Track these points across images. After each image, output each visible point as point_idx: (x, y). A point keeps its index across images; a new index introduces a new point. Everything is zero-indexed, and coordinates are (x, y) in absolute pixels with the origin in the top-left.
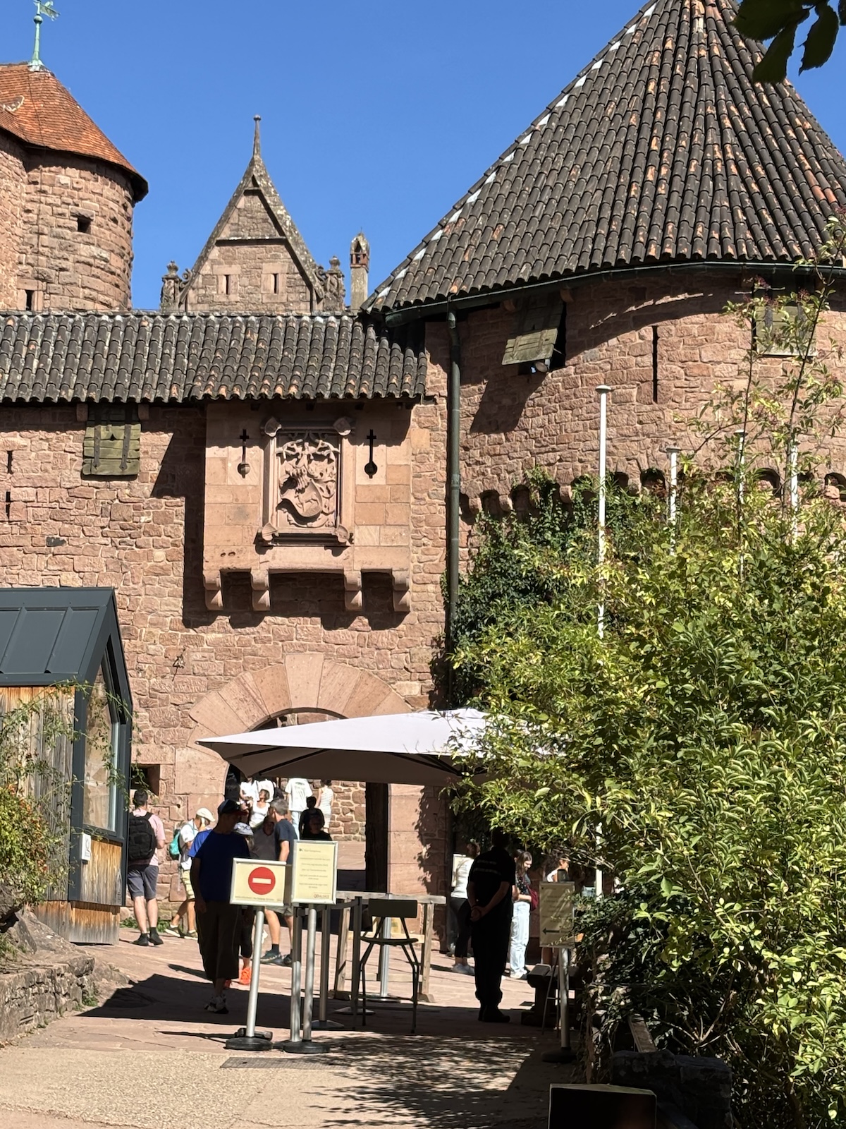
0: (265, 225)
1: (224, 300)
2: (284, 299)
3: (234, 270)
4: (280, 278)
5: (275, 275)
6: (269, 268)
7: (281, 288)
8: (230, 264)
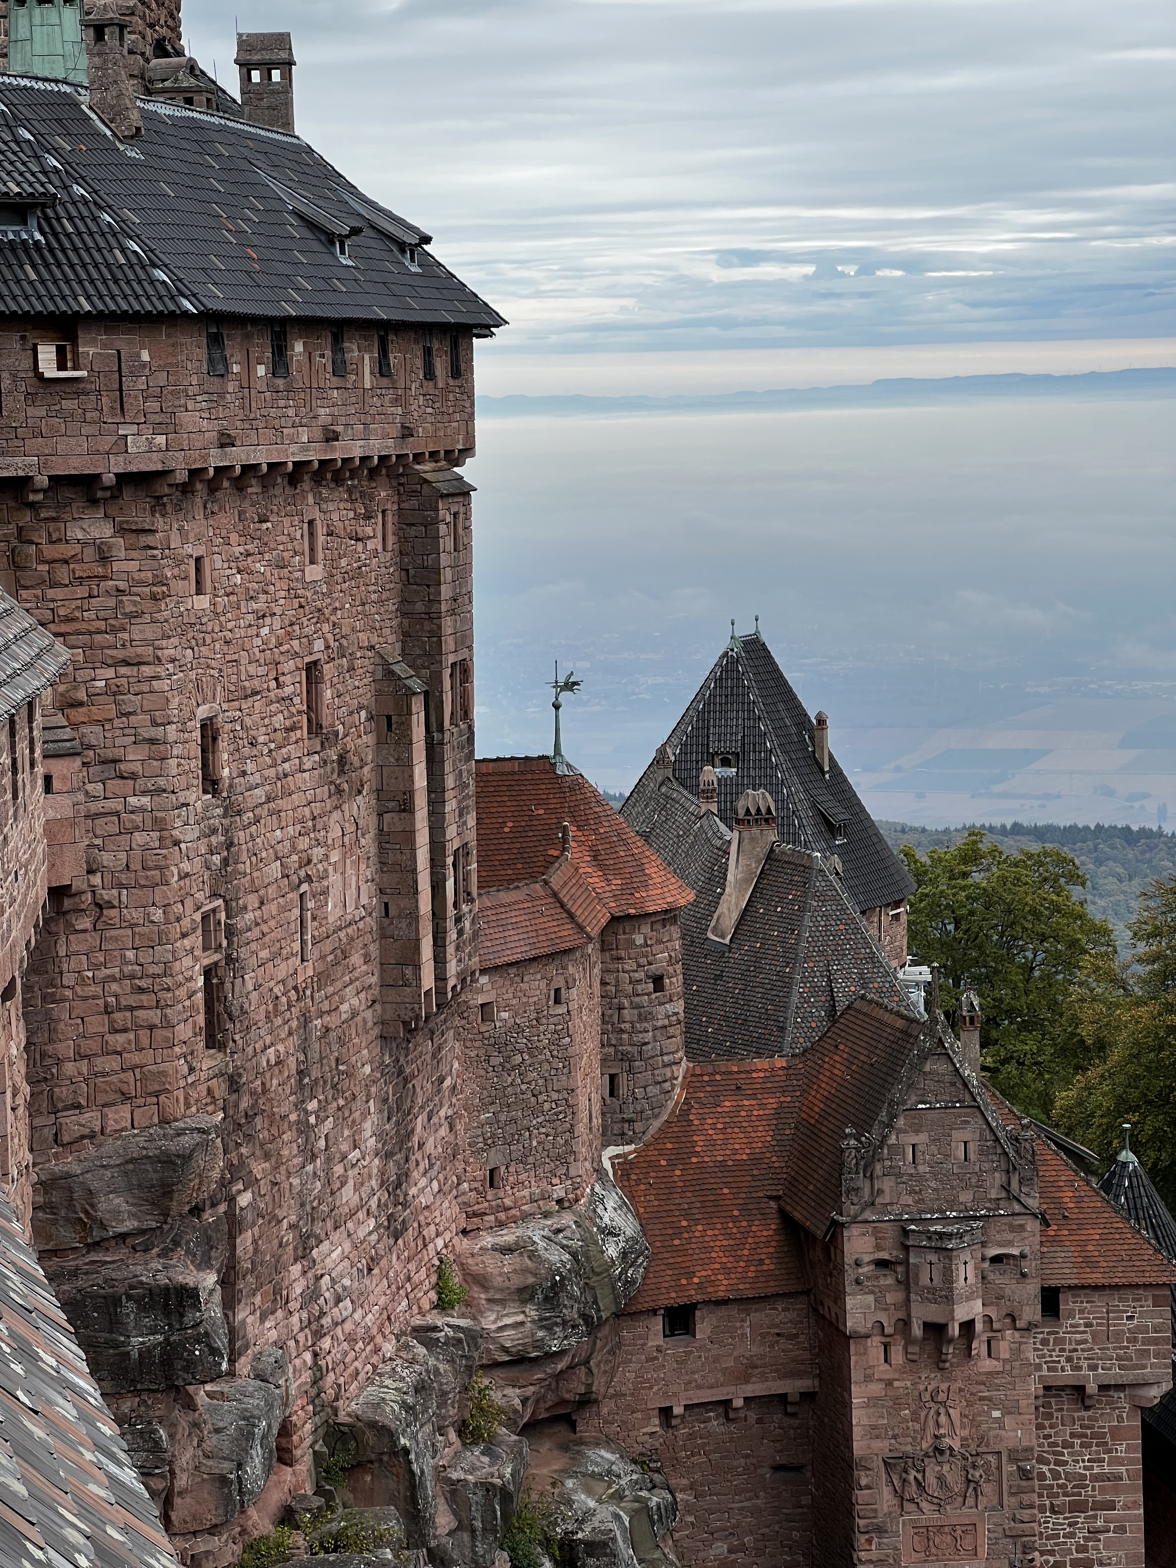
0: (953, 1089)
1: (912, 1171)
2: (977, 1168)
3: (921, 1138)
4: (972, 1147)
5: (965, 1143)
6: (958, 1135)
7: (972, 1156)
8: (917, 1132)
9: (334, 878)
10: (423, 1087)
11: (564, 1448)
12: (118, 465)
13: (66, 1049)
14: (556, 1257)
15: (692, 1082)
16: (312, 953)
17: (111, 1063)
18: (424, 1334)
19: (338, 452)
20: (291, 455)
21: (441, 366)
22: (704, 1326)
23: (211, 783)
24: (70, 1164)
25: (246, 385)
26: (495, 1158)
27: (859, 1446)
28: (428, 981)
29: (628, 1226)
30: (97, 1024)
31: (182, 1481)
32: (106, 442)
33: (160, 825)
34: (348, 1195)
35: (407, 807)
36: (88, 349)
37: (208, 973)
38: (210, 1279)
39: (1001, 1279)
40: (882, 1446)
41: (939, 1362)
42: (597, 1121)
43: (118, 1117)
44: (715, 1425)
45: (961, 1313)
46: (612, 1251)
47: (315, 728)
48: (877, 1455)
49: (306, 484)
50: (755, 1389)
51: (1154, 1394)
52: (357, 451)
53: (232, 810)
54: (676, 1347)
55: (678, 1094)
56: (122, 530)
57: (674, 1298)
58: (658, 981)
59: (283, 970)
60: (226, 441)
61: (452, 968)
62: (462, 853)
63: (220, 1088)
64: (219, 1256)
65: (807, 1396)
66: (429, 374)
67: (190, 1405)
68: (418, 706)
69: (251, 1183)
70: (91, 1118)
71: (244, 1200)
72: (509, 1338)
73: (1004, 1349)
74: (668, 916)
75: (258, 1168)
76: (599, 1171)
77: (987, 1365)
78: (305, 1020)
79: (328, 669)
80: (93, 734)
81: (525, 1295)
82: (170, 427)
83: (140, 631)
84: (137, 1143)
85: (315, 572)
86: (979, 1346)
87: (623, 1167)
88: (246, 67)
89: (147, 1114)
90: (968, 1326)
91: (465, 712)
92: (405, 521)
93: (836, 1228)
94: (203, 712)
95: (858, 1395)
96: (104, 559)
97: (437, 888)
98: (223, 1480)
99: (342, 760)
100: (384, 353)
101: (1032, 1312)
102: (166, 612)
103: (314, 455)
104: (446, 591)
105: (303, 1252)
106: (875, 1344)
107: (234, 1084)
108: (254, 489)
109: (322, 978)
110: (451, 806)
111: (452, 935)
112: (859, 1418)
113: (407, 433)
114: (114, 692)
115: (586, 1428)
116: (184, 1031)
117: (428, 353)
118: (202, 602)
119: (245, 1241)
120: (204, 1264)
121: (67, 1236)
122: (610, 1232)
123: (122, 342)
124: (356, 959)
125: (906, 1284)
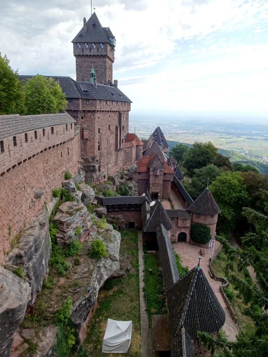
0: (158, 159)
1: (155, 164)
3: (156, 162)
5: (159, 163)
9: (111, 140)
10: (119, 155)
11: (131, 181)
12: (92, 110)
13: (87, 149)
14: (130, 168)
15: (142, 157)
16: (109, 145)
17: (90, 151)
18: (118, 172)
19: (112, 110)
20: (107, 110)
21: (123, 104)
22: (141, 174)
23: (99, 132)
24: (87, 157)
25: (103, 105)
26: (126, 161)
27: (150, 182)
28: (119, 148)
29: (136, 166)
30: (90, 148)
31: (95, 178)
32: (91, 108)
33: (94, 135)
34: (111, 162)
35: (117, 135)
36: (90, 101)
37: (99, 146)
38: (98, 166)
39: (161, 172)
40: (152, 183)
41: (156, 177)
42: (135, 159)
43: (91, 154)
44: (142, 180)
45: (158, 174)
46: (134, 168)
47: (109, 129)
49: (109, 112)
50: (145, 178)
51: (172, 181)
52: (114, 110)
53: (101, 134)
54: (139, 175)
55: (141, 158)
56: (92, 114)
57: (139, 172)
58: (140, 150)
59: (105, 146)
60: (101, 108)
61: (121, 147)
62: (123, 140)
63: (99, 153)
64: (99, 165)
65: (148, 179)
66: (122, 105)
67: (96, 173)
68: (119, 129)
69: (102, 160)
70: (89, 154)
71: (101, 161)
72: (126, 173)
73: (161, 177)
74: (141, 145)
75: (103, 159)
76: (135, 163)
77: (160, 178)
78: (108, 149)
79: (111, 126)
80: (90, 128)
81: (127, 170)
82: (96, 107)
83: (93, 121)
84: (92, 156)
85: (110, 118)
86: (159, 176)
87: (137, 163)
88: (114, 82)
89: (93, 154)
90: (158, 175)
91: (123, 129)
92: (119, 116)
93: (150, 168)
94: (99, 127)
95: (151, 179)
96: (91, 116)
97: (120, 141)
98: (97, 178)
99: (112, 132)
100: (117, 103)
101: (163, 174)
102: (96, 120)
103: (110, 110)
104: (122, 121)
105: (107, 165)
106: (152, 176)
107: (100, 153)
108: (104, 112)
109: (109, 147)
110: (122, 136)
111: (121, 145)
112: (150, 180)
113: (119, 109)
114: (91, 125)
115: (132, 180)
116: (96, 149)
117: (122, 104)
118: (99, 120)
119: (101, 164)
120: (98, 164)
121: (87, 162)
122: (135, 167)
123: (93, 101)
124: (113, 146)
125: (154, 172)
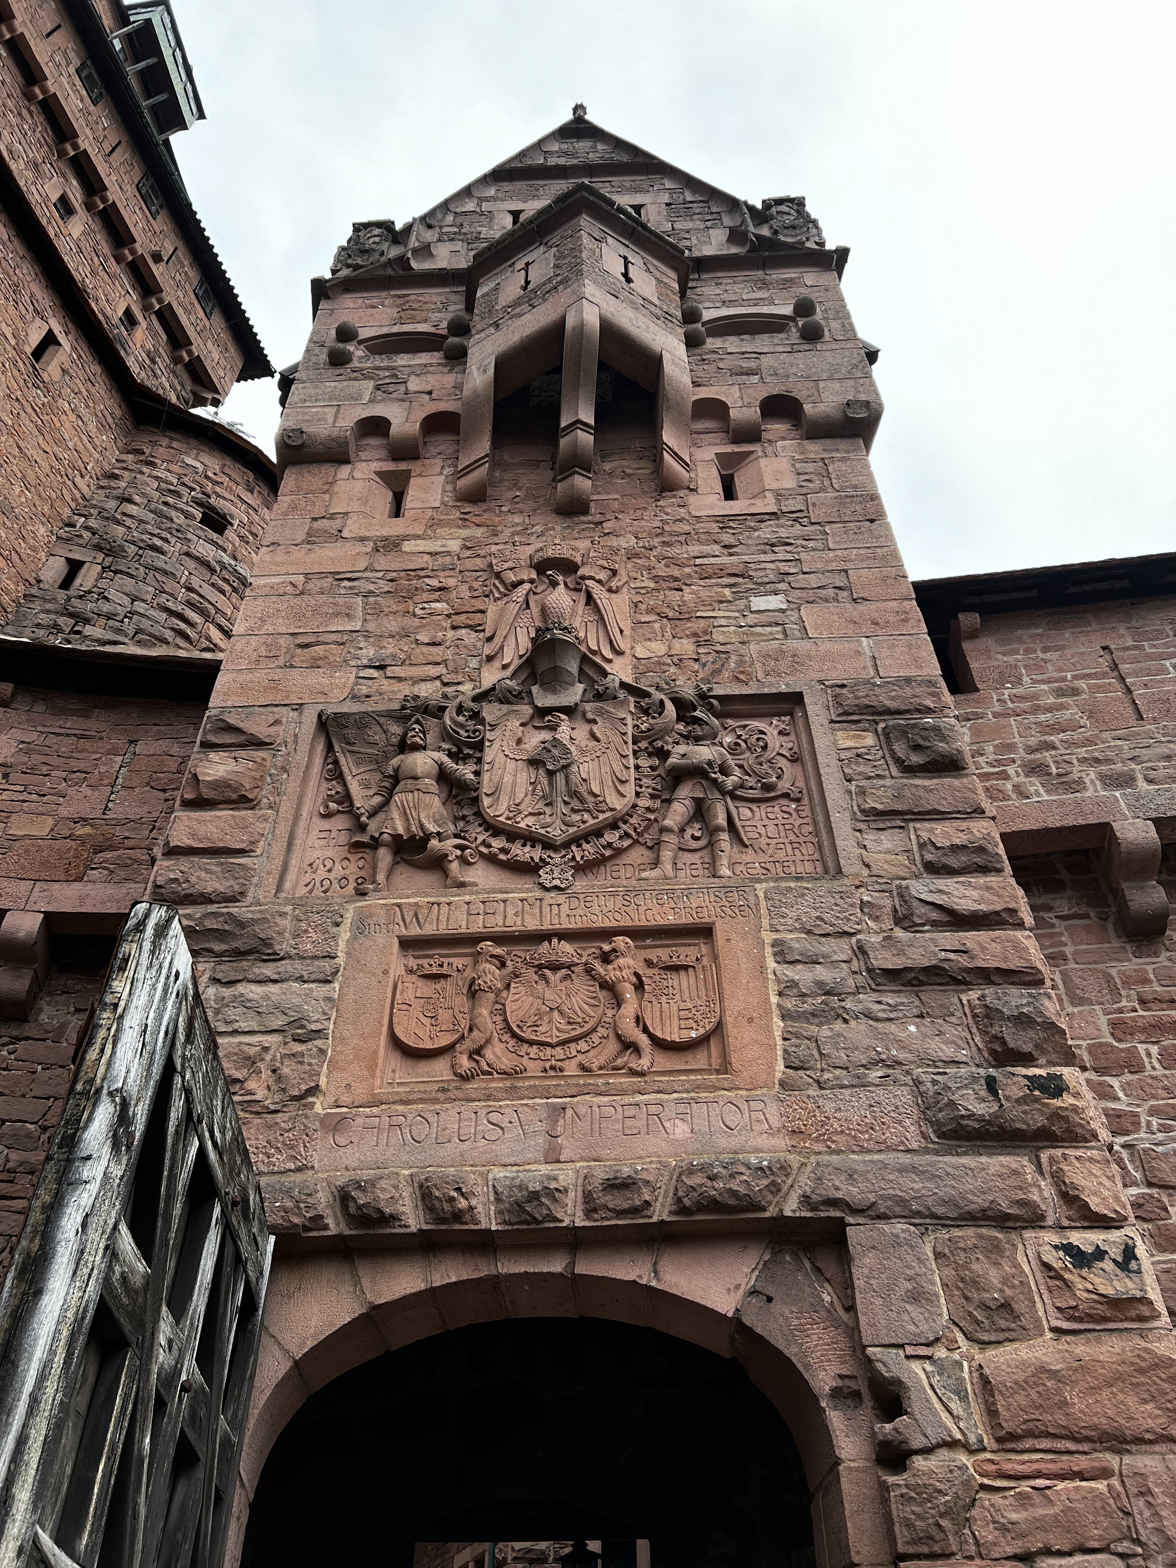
27: (238, 685)
39: (745, 347)
40: (325, 686)
41: (557, 489)
48: (299, 707)
95: (276, 569)
101: (849, 389)
106: (361, 475)
112: (263, 617)
